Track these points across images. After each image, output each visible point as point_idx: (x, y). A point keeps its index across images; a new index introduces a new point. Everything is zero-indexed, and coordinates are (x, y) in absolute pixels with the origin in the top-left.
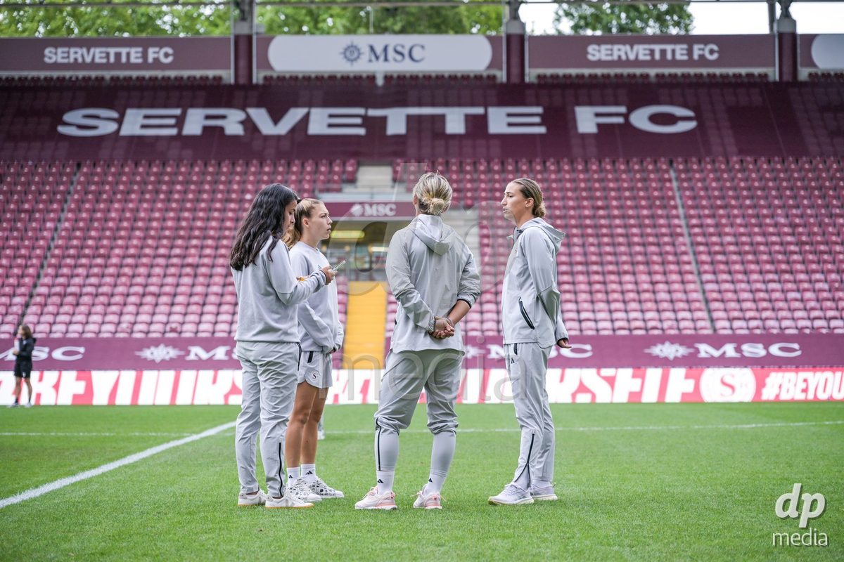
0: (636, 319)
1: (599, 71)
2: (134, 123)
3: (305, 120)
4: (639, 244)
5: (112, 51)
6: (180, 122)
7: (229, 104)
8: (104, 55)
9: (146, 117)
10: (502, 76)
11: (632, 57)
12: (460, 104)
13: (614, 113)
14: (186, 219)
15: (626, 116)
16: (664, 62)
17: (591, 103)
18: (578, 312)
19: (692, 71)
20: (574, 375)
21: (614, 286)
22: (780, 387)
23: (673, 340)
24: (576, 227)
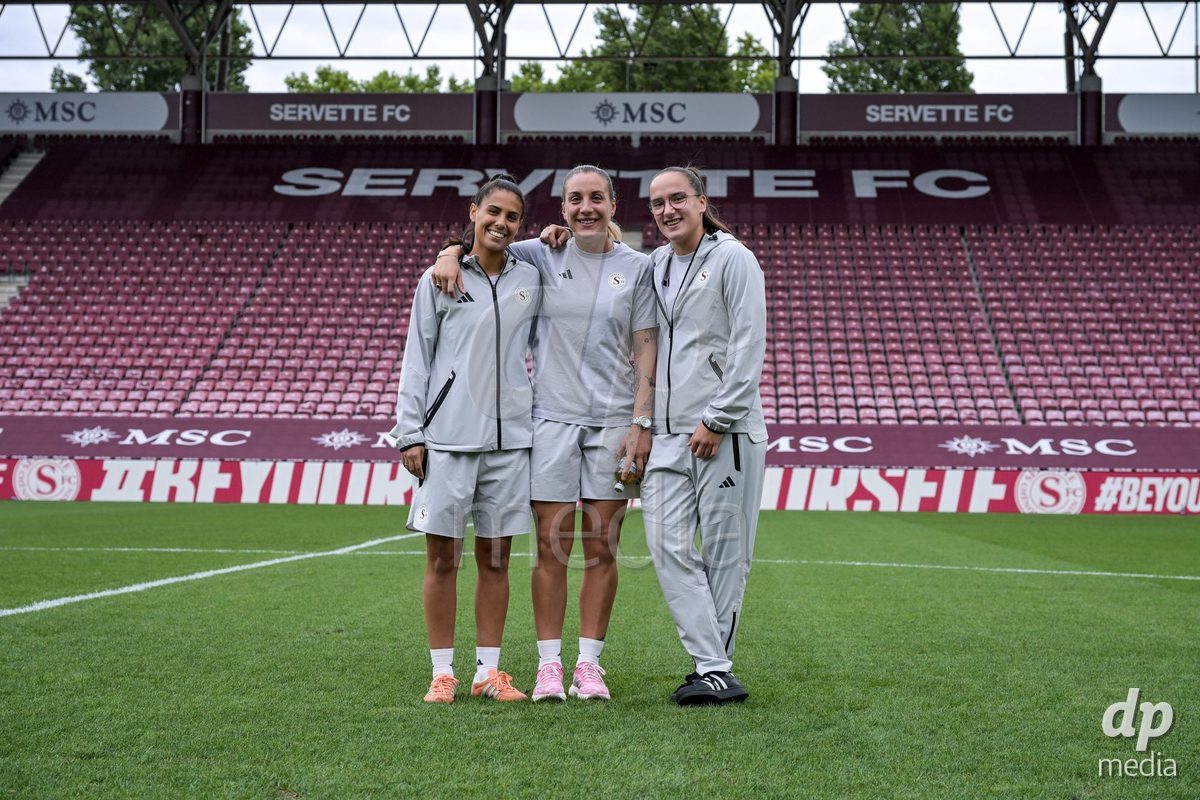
0: (926, 407)
1: (878, 134)
2: (359, 183)
3: (550, 181)
4: (927, 319)
5: (344, 108)
6: (411, 182)
7: (467, 165)
8: (335, 112)
9: (373, 177)
10: (770, 138)
11: (916, 118)
12: (722, 167)
13: (896, 178)
14: (400, 285)
15: (910, 181)
16: (951, 124)
17: (869, 167)
18: (855, 397)
19: (983, 134)
20: (849, 476)
21: (898, 367)
22: (1119, 495)
23: (973, 433)
24: (852, 299)
